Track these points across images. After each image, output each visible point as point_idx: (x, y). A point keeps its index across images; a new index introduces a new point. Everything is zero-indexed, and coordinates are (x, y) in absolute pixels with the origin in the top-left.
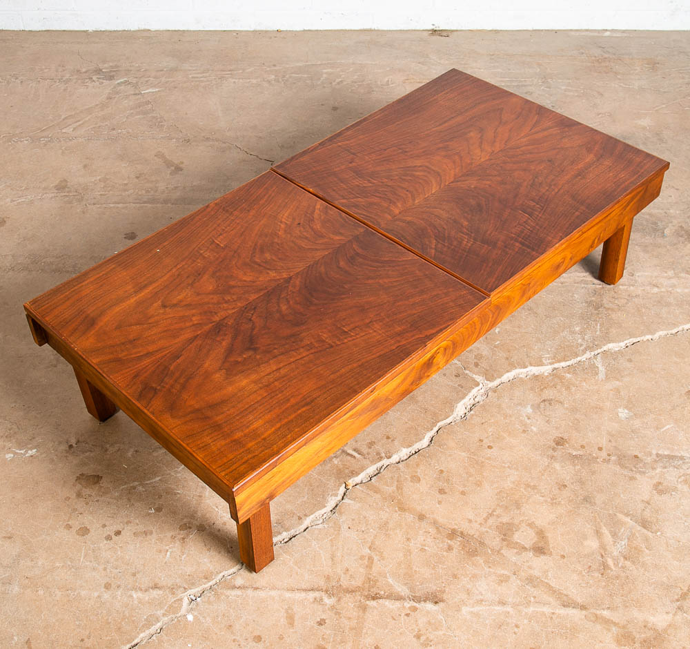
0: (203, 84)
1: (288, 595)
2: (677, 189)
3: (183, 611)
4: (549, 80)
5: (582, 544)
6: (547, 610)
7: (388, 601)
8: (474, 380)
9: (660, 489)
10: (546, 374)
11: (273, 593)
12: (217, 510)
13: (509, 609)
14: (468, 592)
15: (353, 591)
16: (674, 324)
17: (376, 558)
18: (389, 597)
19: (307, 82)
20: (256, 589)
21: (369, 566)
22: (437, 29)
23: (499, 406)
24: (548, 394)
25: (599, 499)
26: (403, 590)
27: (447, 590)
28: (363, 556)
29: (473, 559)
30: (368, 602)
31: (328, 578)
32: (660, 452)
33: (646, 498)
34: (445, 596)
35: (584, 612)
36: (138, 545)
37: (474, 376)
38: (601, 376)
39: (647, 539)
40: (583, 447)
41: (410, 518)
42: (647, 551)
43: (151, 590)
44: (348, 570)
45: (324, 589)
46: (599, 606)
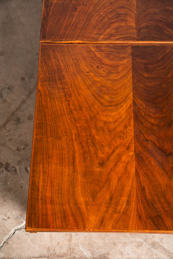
14: (122, 254)
15: (62, 256)
26: (87, 254)
31: (49, 249)
44: (59, 243)
45: (47, 256)
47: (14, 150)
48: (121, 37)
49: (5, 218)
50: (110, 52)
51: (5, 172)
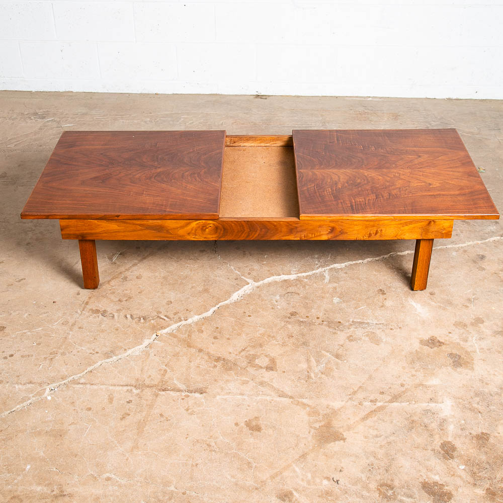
0: (102, 122)
1: (111, 388)
3: (46, 395)
4: (327, 124)
5: (297, 365)
6: (268, 398)
7: (172, 392)
8: (246, 281)
9: (350, 338)
10: (292, 279)
11: (102, 387)
13: (246, 397)
14: (222, 388)
15: (151, 387)
17: (168, 371)
18: (172, 390)
20: (92, 384)
21: (164, 375)
22: (260, 94)
23: (260, 296)
24: (291, 289)
25: (312, 344)
26: (182, 386)
27: (209, 387)
28: (161, 369)
29: (228, 372)
30: (159, 392)
31: (137, 380)
32: (355, 320)
33: (341, 343)
34: (207, 390)
35: (291, 400)
36: (23, 362)
37: (247, 279)
38: (327, 280)
39: (337, 364)
40: (307, 317)
41: (193, 350)
42: (337, 370)
43: (27, 384)
46: (302, 397)
47: (115, 301)
51: (101, 316)
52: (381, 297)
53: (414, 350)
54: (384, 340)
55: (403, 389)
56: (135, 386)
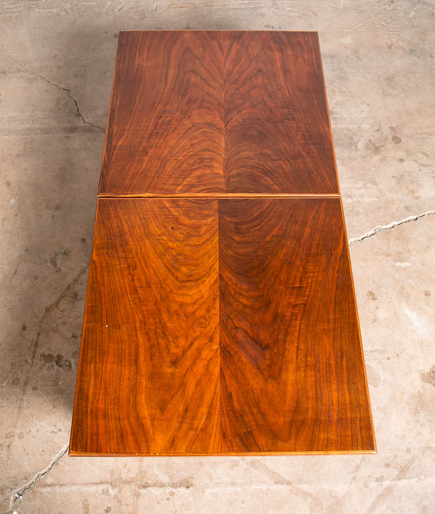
0: (15, 15)
1: (84, 489)
2: (368, 105)
3: (10, 508)
6: (263, 487)
7: (154, 488)
11: (74, 488)
12: (32, 419)
13: (238, 488)
14: (210, 477)
15: (130, 482)
16: (361, 231)
18: (155, 485)
19: (95, 9)
20: (62, 485)
21: (141, 460)
26: (164, 479)
27: (195, 476)
30: (140, 490)
31: (112, 472)
34: (194, 481)
35: (289, 487)
44: (126, 464)
45: (110, 481)
46: (300, 481)
47: (68, 337)
48: (205, 188)
49: (55, 430)
50: (189, 207)
51: (56, 367)
52: (373, 304)
53: (417, 392)
54: (382, 378)
55: (409, 457)
56: (111, 483)
